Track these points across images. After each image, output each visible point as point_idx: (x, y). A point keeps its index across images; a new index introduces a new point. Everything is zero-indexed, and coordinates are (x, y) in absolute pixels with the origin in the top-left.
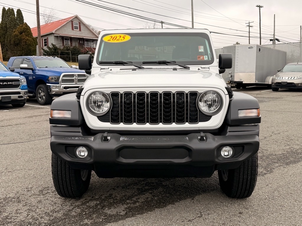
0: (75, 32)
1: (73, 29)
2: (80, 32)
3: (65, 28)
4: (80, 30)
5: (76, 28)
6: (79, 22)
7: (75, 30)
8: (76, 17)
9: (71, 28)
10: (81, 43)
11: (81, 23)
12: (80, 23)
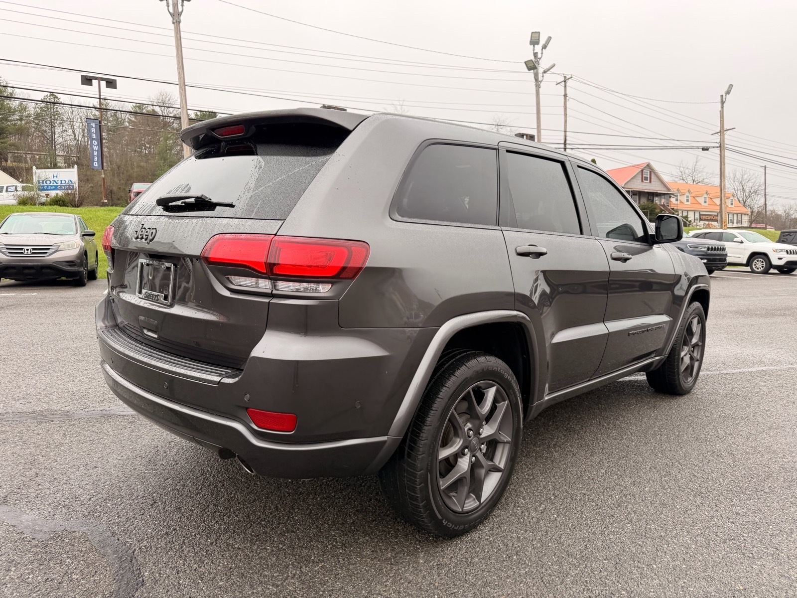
0: (644, 184)
1: (642, 181)
2: (649, 184)
3: (634, 180)
4: (650, 182)
5: (646, 179)
6: (650, 170)
7: (644, 181)
8: (648, 166)
9: (640, 179)
10: (650, 198)
11: (652, 171)
12: (650, 172)
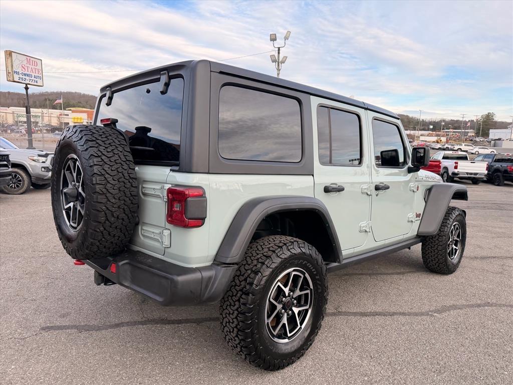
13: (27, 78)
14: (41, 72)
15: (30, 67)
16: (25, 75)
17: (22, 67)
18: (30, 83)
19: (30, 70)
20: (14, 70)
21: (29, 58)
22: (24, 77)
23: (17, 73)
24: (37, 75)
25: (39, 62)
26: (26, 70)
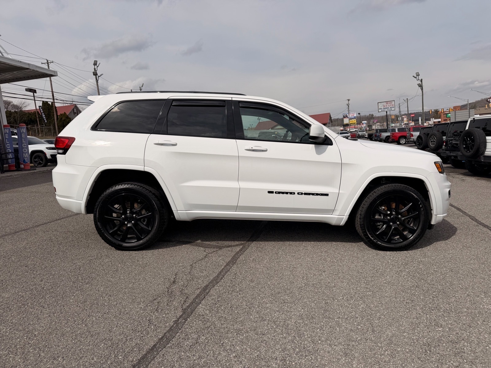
13: (386, 109)
14: (394, 105)
15: (388, 105)
16: (385, 108)
17: (384, 106)
18: (388, 110)
19: (387, 106)
20: (379, 108)
21: (387, 102)
22: (384, 109)
23: (380, 109)
24: (392, 106)
25: (393, 102)
26: (386, 106)
